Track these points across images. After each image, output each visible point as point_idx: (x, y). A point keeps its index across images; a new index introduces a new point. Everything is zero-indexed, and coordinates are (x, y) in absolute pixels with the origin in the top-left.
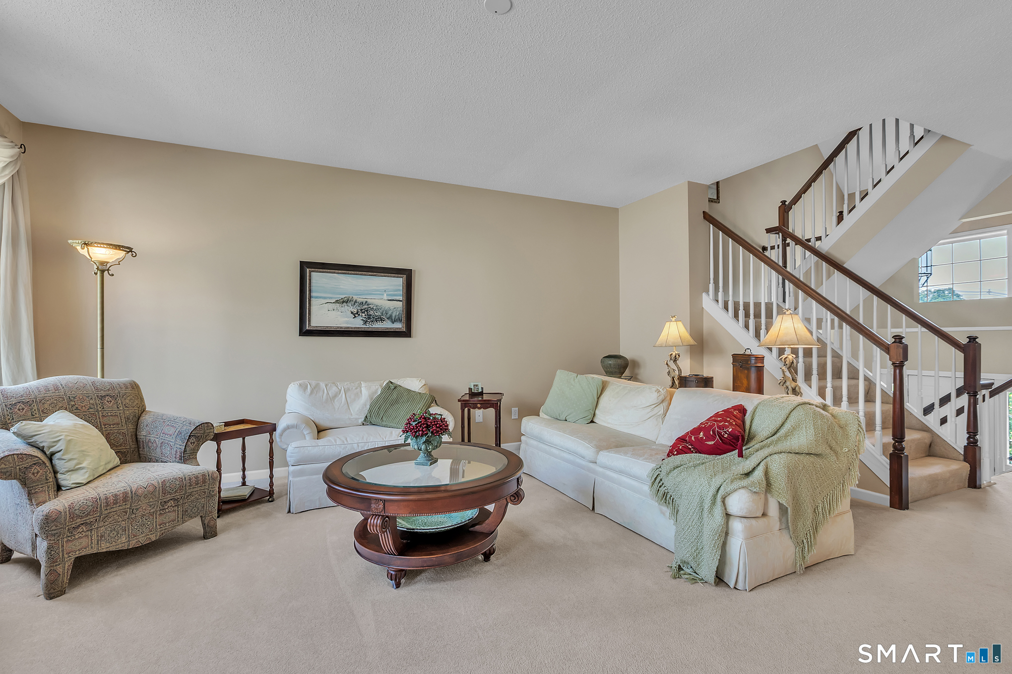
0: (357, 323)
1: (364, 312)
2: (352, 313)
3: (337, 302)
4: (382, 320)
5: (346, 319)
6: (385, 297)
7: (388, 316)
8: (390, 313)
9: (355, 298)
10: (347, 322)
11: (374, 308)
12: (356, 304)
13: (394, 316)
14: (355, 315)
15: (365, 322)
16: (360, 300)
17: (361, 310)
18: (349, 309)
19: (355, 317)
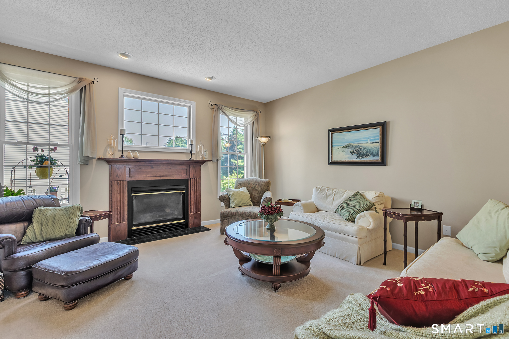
0: (354, 158)
1: (357, 152)
2: (351, 152)
3: (344, 147)
4: (367, 155)
5: (348, 156)
6: (369, 141)
7: (371, 152)
8: (372, 151)
9: (352, 144)
10: (348, 158)
11: (363, 148)
12: (353, 147)
13: (374, 152)
14: (352, 153)
15: (358, 157)
16: (355, 145)
17: (356, 150)
18: (350, 150)
19: (352, 154)
